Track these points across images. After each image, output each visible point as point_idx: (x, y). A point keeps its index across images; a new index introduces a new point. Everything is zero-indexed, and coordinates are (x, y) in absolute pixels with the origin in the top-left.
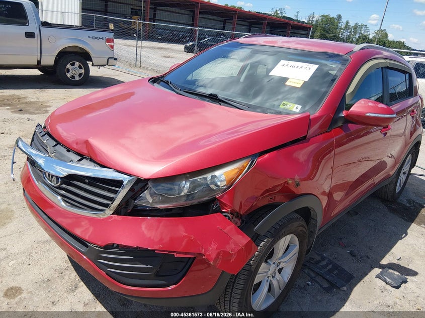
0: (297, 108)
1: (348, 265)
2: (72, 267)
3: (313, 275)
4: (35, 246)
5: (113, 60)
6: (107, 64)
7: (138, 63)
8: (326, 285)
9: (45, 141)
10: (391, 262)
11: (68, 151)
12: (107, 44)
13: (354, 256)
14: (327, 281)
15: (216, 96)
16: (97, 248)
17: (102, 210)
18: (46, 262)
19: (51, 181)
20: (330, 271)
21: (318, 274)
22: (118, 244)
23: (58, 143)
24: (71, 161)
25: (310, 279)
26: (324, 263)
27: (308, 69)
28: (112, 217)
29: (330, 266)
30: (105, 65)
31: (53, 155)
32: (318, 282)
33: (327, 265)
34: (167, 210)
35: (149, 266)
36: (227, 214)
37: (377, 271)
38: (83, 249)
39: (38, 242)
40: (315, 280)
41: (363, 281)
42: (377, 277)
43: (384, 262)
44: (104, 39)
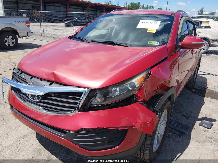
0: (157, 43)
1: (184, 122)
2: (44, 148)
3: (170, 129)
4: (18, 140)
5: (30, 33)
6: (28, 35)
7: (42, 34)
8: (178, 133)
9: (24, 77)
10: (202, 117)
11: (41, 80)
12: (26, 24)
13: (185, 117)
14: (178, 131)
15: (112, 42)
16: (73, 133)
17: (70, 111)
18: (28, 148)
19: (34, 99)
20: (177, 126)
21: (172, 128)
22: (85, 128)
23: (33, 76)
24: (45, 85)
25: (169, 131)
26: (173, 122)
27: (156, 23)
28: (78, 114)
29: (177, 124)
30: (26, 36)
31: (31, 84)
32: (174, 133)
33: (175, 123)
34: (108, 105)
35: (104, 138)
36: (141, 102)
37: (198, 122)
38: (63, 135)
39: (20, 138)
40: (172, 132)
41: (194, 128)
42: (200, 125)
43: (200, 117)
44: (24, 22)
